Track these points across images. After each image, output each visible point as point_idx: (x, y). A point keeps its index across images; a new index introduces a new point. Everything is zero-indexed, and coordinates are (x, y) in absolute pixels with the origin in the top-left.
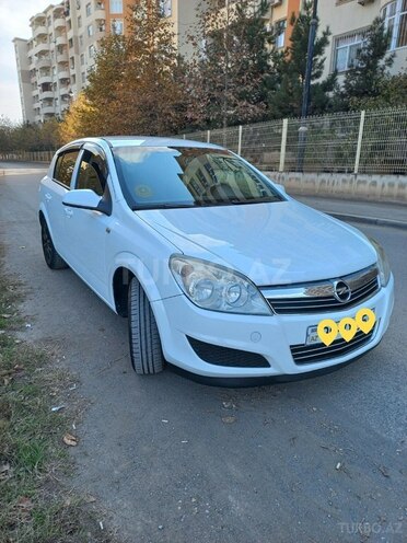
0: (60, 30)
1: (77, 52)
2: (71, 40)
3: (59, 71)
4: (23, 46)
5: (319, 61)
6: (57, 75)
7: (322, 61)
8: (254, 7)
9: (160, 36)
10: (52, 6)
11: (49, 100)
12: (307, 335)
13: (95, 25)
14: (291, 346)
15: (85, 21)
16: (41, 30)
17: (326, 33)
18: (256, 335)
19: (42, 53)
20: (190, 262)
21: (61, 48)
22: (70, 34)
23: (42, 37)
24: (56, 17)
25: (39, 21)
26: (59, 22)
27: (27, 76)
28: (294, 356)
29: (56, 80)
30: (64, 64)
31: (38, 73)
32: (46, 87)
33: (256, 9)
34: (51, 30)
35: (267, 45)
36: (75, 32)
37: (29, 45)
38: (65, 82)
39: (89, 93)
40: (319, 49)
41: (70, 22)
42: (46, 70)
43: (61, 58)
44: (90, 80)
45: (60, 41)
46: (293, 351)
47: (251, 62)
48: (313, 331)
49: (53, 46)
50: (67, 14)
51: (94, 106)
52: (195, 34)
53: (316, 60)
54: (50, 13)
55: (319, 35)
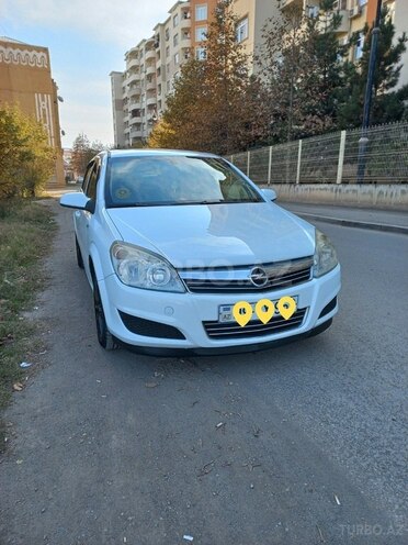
0: (151, 61)
1: (164, 79)
2: (159, 69)
3: (147, 98)
4: (118, 78)
5: (395, 69)
6: (146, 101)
7: (399, 69)
8: (325, 22)
9: (233, 58)
10: (144, 41)
11: (138, 125)
12: (220, 314)
13: (181, 53)
14: (204, 322)
15: (173, 51)
16: (134, 62)
17: (402, 40)
18: (169, 310)
19: (134, 83)
20: (127, 248)
21: (150, 77)
22: (159, 64)
23: (134, 69)
24: (147, 49)
25: (133, 54)
26: (149, 54)
27: (119, 104)
28: (208, 332)
29: (144, 106)
30: (152, 92)
31: (129, 101)
32: (136, 113)
33: (328, 24)
34: (143, 61)
35: (340, 58)
36: (164, 61)
37: (123, 76)
38: (151, 107)
39: (167, 117)
40: (395, 57)
41: (159, 53)
42: (136, 97)
43: (149, 86)
44: (169, 105)
45: (150, 70)
46: (206, 327)
47: (322, 76)
48: (224, 310)
49: (143, 76)
50: (157, 46)
51: (172, 128)
52: (260, 54)
53: (391, 68)
54: (143, 47)
55: (395, 42)
